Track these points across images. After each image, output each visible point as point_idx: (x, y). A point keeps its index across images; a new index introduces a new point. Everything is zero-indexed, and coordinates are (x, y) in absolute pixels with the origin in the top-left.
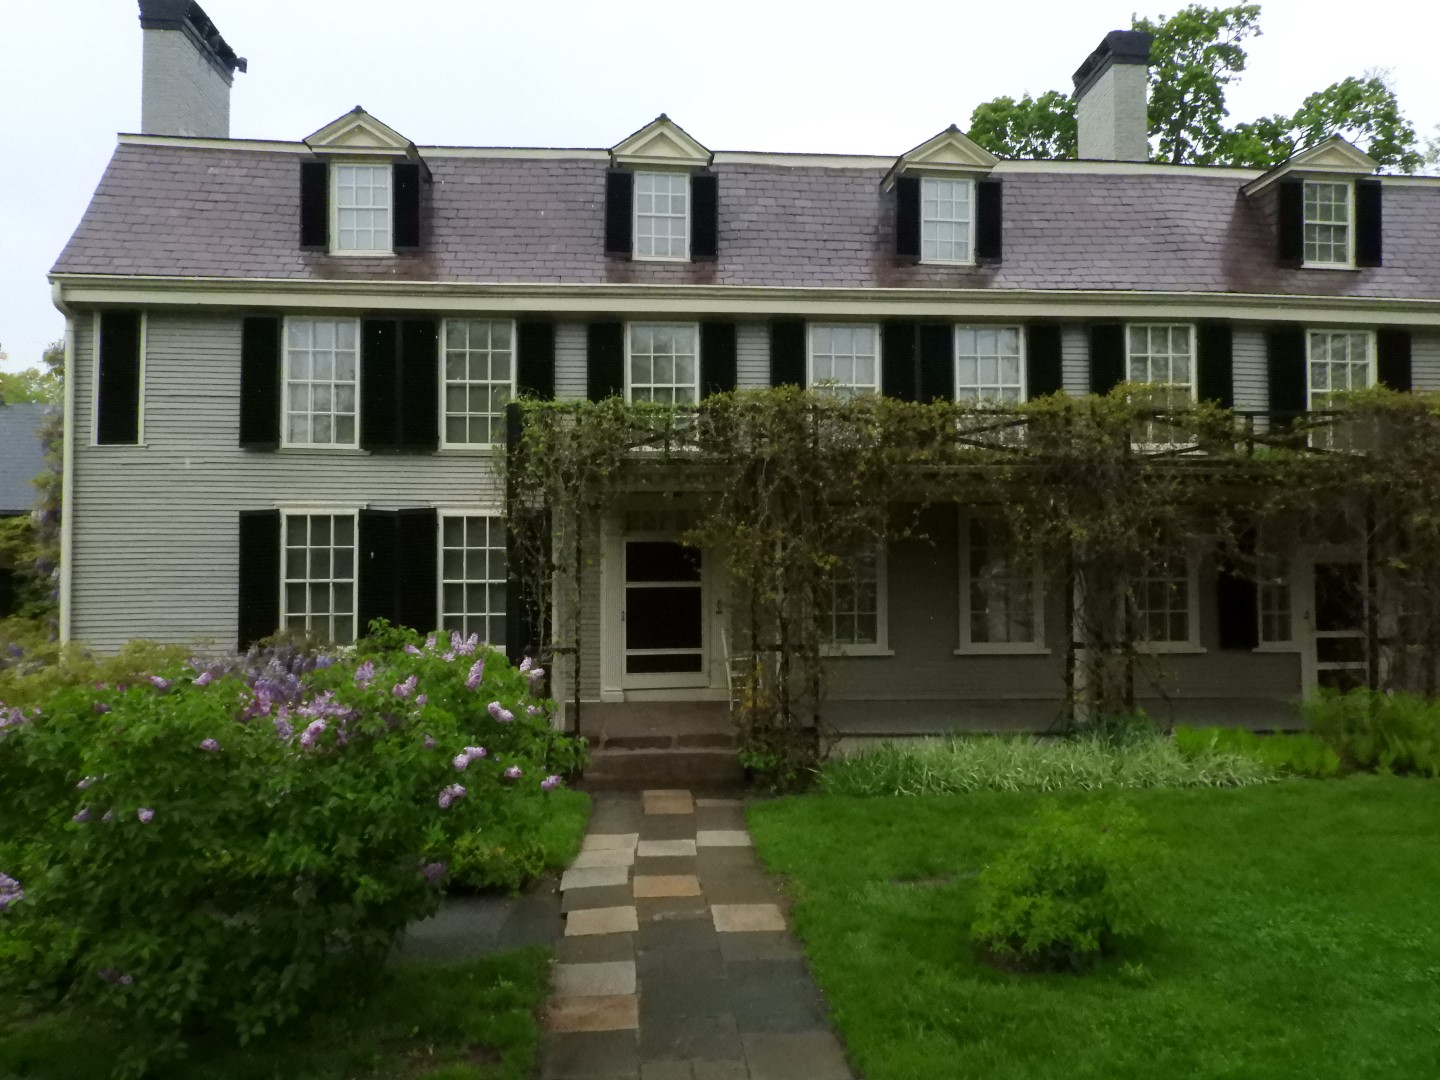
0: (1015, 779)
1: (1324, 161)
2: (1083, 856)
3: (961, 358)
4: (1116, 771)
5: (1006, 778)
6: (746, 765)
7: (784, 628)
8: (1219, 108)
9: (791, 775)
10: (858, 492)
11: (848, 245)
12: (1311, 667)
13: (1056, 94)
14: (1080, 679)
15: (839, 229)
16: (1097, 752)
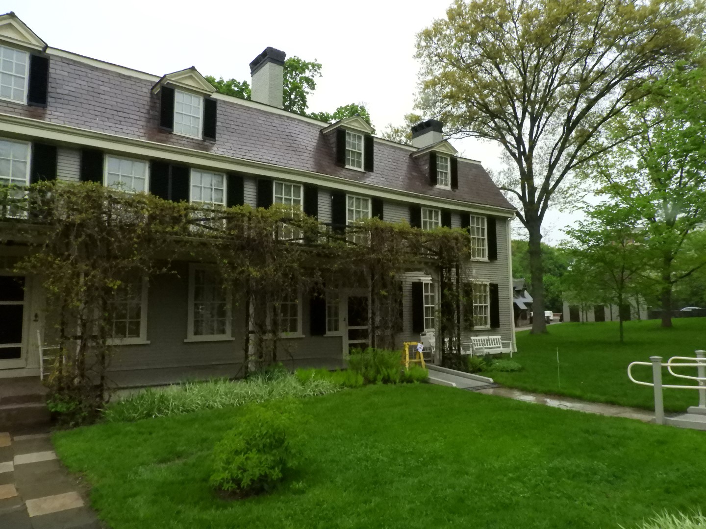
0: (220, 402)
1: (353, 124)
2: (275, 426)
3: (193, 186)
4: (270, 392)
5: (216, 402)
6: (53, 410)
7: (84, 325)
8: (304, 104)
10: (136, 246)
11: (131, 116)
12: (346, 342)
13: (235, 81)
14: (251, 349)
15: (126, 107)
16: (261, 384)
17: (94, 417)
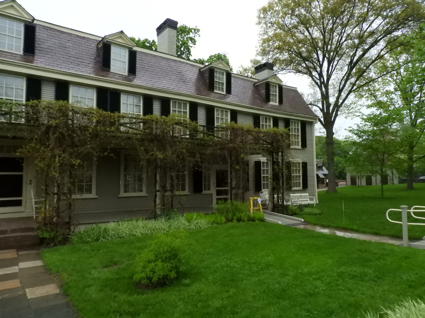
0: (140, 232)
1: (219, 65)
2: (172, 247)
3: (123, 103)
4: (170, 226)
5: (137, 232)
6: (41, 236)
7: (58, 186)
9: (60, 239)
10: (89, 139)
11: (85, 61)
12: (215, 197)
14: (158, 201)
15: (82, 55)
16: (164, 222)
17: (65, 241)
